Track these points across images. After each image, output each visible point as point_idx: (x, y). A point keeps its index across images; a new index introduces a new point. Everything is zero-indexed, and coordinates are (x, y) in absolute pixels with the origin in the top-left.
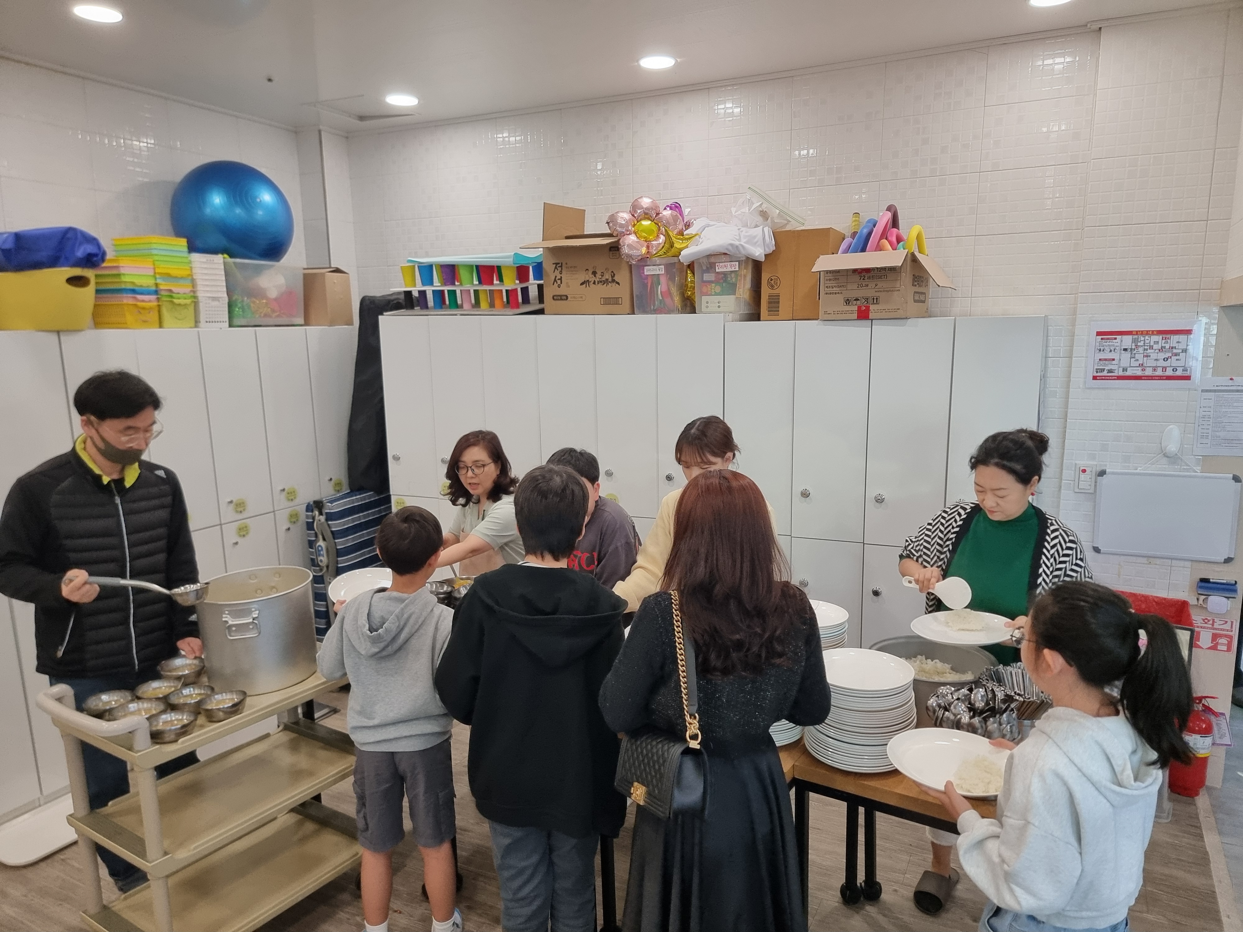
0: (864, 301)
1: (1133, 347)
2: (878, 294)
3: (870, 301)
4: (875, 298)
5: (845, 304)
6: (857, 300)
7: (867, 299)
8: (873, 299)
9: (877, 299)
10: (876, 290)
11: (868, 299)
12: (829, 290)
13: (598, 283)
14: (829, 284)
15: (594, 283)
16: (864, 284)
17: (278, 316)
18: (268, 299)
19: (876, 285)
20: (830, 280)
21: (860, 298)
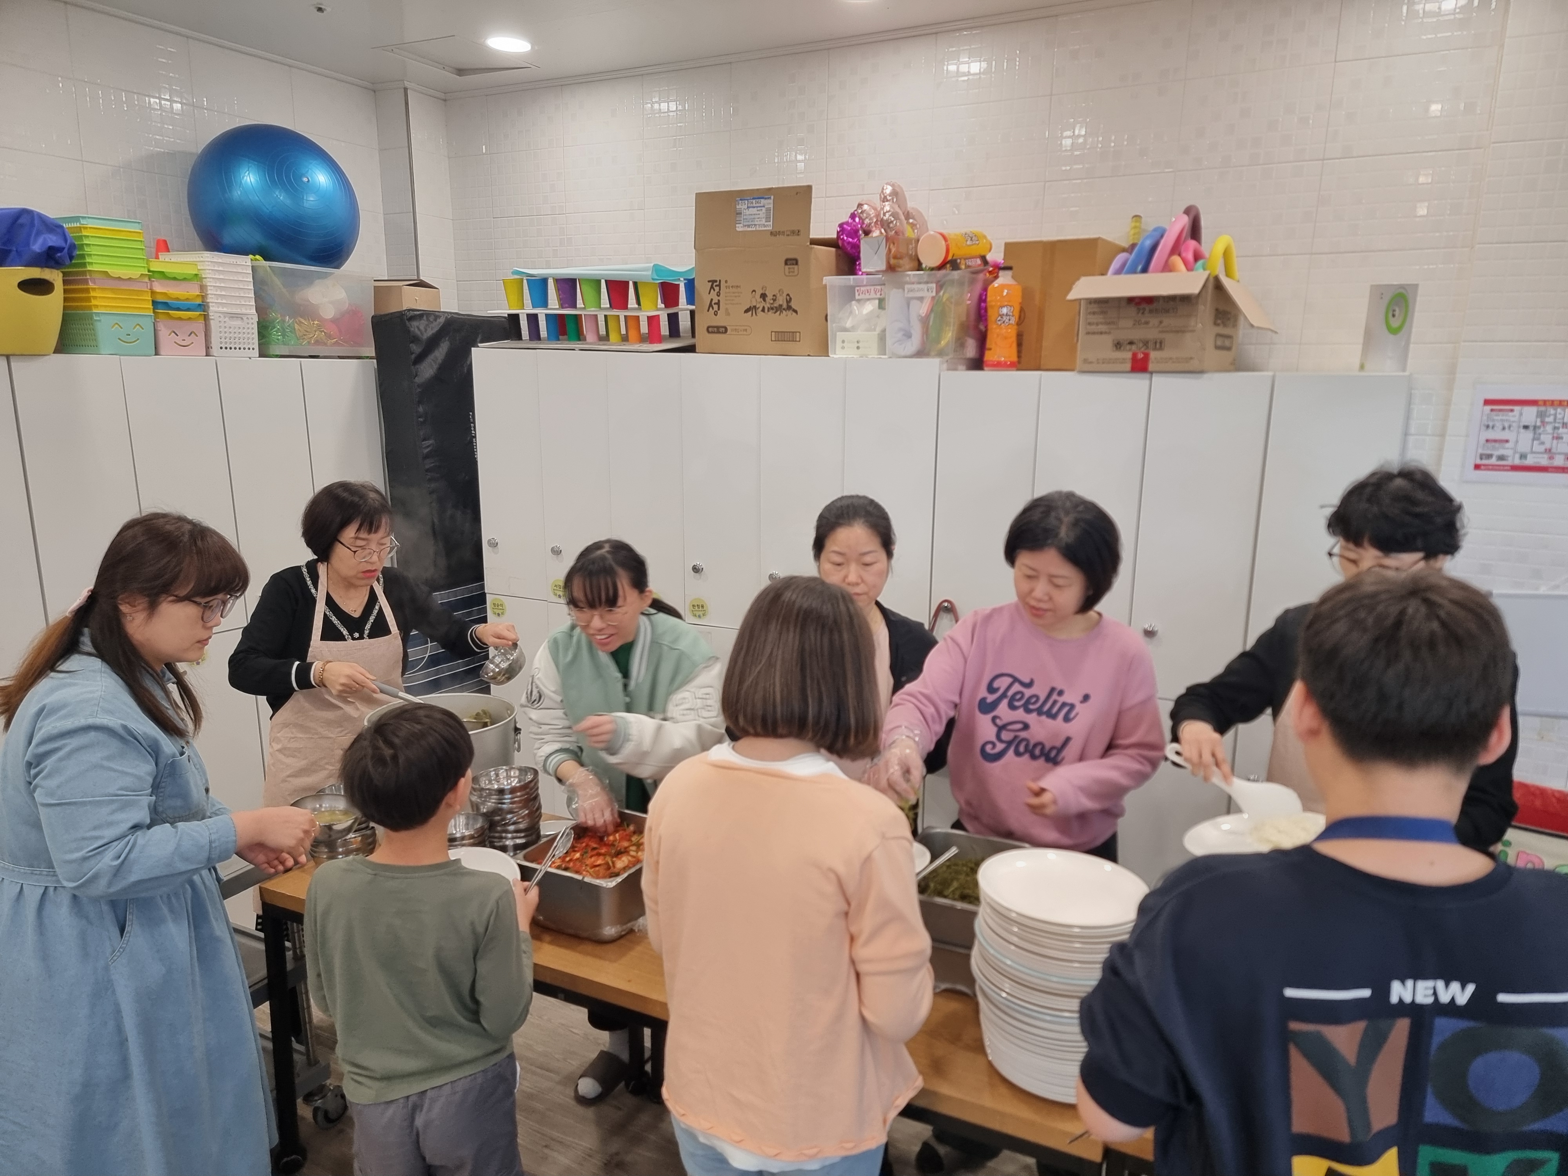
0: (1141, 345)
1: (1538, 424)
2: (1162, 336)
3: (1151, 345)
4: (1158, 341)
5: (1116, 348)
6: (1131, 343)
7: (1146, 343)
10: (1160, 329)
11: (1147, 342)
12: (1093, 328)
13: (768, 311)
14: (1093, 319)
15: (763, 310)
16: (1143, 320)
17: (336, 343)
18: (321, 319)
19: (1161, 322)
20: (1094, 313)
21: (1135, 341)
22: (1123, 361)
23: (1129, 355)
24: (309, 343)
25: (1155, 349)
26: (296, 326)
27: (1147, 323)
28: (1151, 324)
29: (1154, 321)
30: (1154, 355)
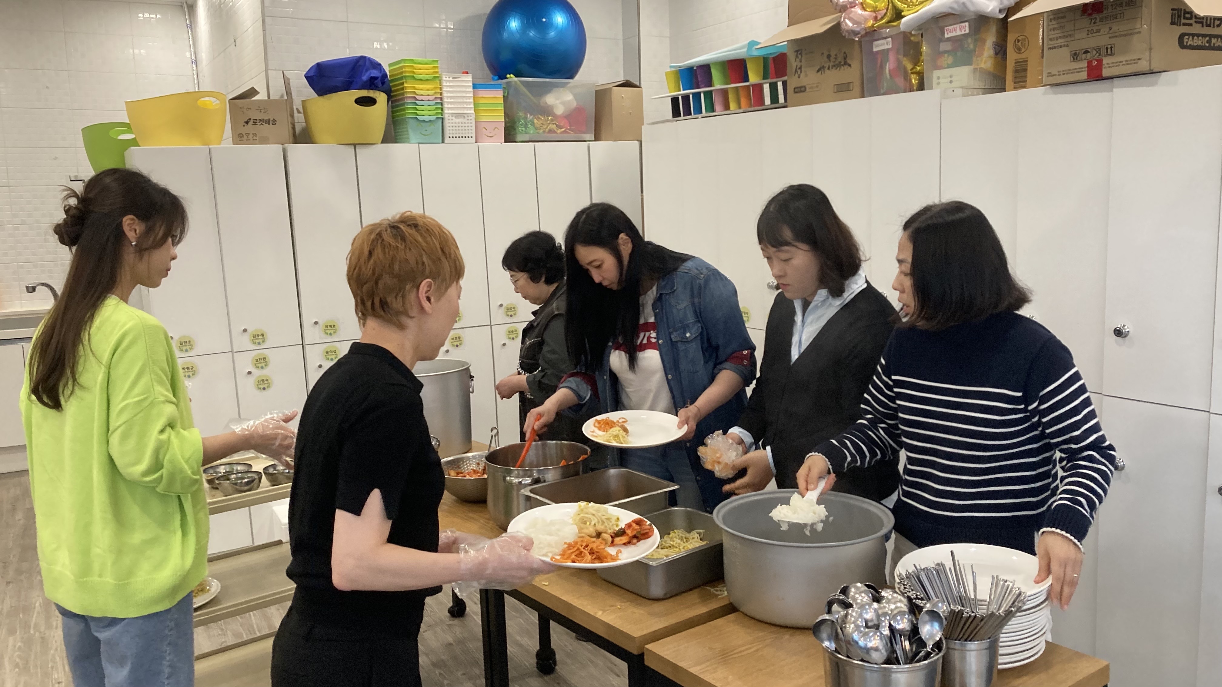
0: (1095, 52)
2: (1112, 41)
3: (1104, 51)
4: (1109, 47)
5: (1072, 59)
6: (1086, 52)
7: (1098, 50)
8: (1107, 48)
9: (1111, 48)
10: (1110, 35)
11: (1100, 49)
12: (1054, 43)
13: (832, 68)
14: (1054, 34)
15: (829, 69)
16: (1095, 29)
17: (565, 132)
18: (555, 116)
19: (1110, 29)
20: (1054, 29)
21: (1089, 50)
22: (1080, 71)
23: (1085, 64)
24: (544, 132)
25: (1107, 55)
26: (536, 121)
27: (1098, 31)
28: (1102, 32)
29: (1105, 29)
30: (1106, 60)
